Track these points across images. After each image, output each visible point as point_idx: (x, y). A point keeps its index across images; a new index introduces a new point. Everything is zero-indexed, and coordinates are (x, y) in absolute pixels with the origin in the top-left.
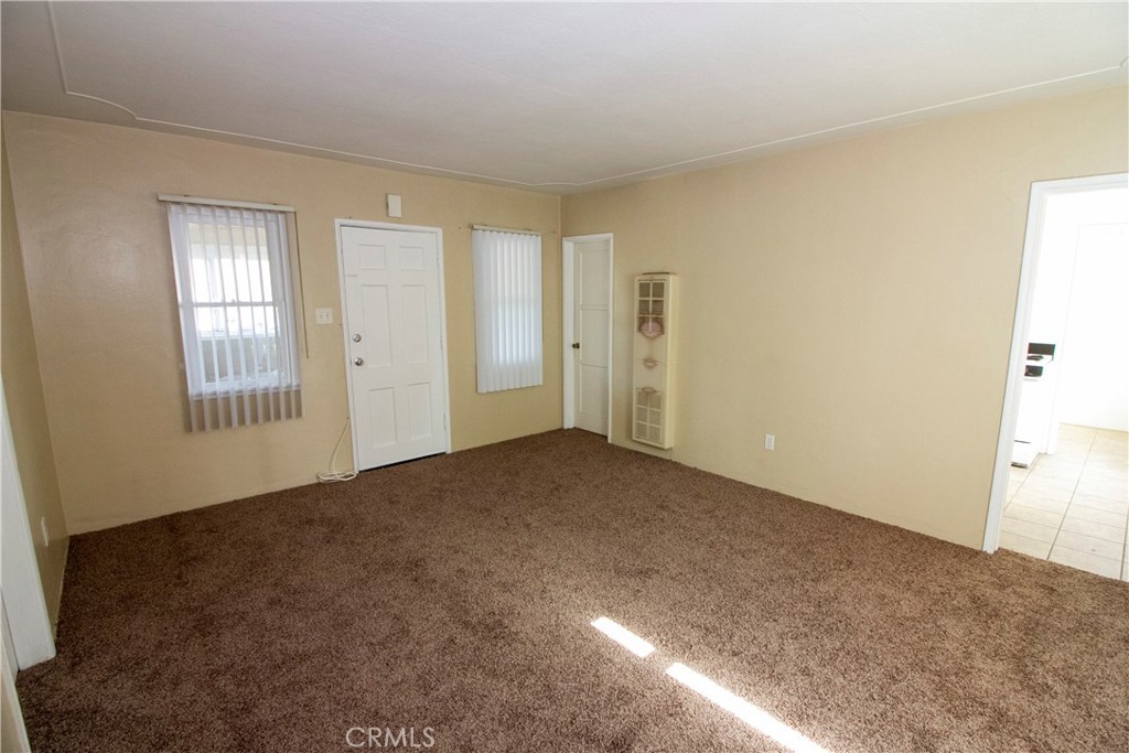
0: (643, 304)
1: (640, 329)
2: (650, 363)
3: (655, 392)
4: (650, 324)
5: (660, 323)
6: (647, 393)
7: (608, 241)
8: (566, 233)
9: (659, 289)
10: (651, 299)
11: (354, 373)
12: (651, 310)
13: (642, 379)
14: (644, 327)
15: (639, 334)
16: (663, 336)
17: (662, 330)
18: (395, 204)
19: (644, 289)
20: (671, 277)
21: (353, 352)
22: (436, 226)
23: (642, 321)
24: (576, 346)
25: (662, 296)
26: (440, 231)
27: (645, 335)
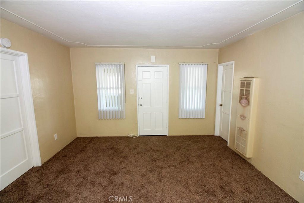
0: (242, 91)
1: (240, 102)
2: (243, 117)
3: (244, 130)
4: (244, 100)
5: (248, 99)
6: (241, 130)
7: (232, 64)
8: (220, 62)
9: (248, 84)
10: (245, 89)
11: (139, 108)
12: (244, 94)
13: (240, 124)
14: (242, 101)
15: (239, 104)
16: (249, 106)
17: (249, 104)
18: (153, 58)
19: (242, 84)
20: (254, 79)
21: (139, 102)
22: (167, 64)
23: (241, 98)
24: (221, 105)
25: (250, 88)
26: (168, 66)
27: (241, 105)
